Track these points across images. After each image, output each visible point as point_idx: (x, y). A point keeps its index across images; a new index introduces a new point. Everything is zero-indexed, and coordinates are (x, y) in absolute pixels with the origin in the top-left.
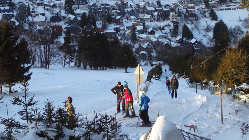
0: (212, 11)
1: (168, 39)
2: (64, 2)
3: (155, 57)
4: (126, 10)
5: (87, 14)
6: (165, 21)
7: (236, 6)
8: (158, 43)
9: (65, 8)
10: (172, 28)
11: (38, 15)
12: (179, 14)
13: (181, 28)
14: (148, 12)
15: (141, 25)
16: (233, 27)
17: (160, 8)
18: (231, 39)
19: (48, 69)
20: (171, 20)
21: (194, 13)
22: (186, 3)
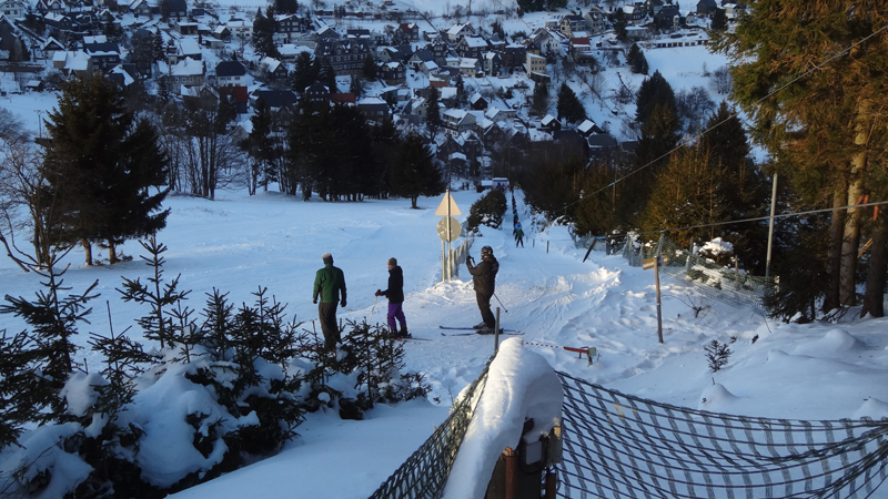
0: (635, 48)
1: (521, 121)
2: (251, 24)
3: (487, 168)
4: (414, 46)
5: (313, 57)
6: (515, 75)
7: (697, 38)
8: (495, 132)
9: (255, 41)
10: (530, 92)
11: (183, 58)
12: (551, 57)
13: (553, 93)
14: (470, 53)
15: (451, 86)
16: (689, 91)
17: (500, 42)
18: (682, 123)
19: (212, 198)
20: (529, 72)
21: (587, 53)
22: (567, 27)
